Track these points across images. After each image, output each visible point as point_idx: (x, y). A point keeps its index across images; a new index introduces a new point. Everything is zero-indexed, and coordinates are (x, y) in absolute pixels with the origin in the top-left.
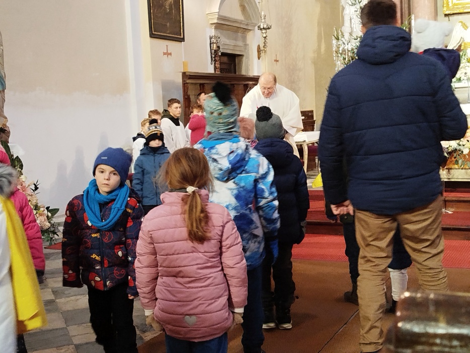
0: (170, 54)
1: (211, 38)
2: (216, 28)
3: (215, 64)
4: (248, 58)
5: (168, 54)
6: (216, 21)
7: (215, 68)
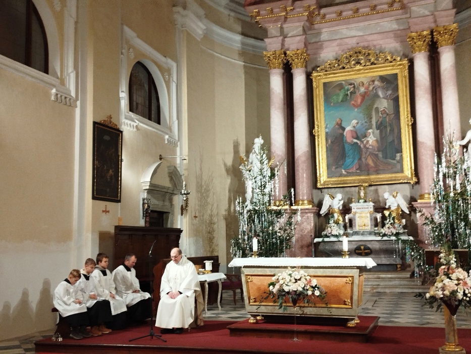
0: (108, 212)
1: (144, 200)
2: (148, 193)
3: (146, 218)
4: (173, 214)
5: (106, 211)
6: (148, 188)
7: (146, 222)
